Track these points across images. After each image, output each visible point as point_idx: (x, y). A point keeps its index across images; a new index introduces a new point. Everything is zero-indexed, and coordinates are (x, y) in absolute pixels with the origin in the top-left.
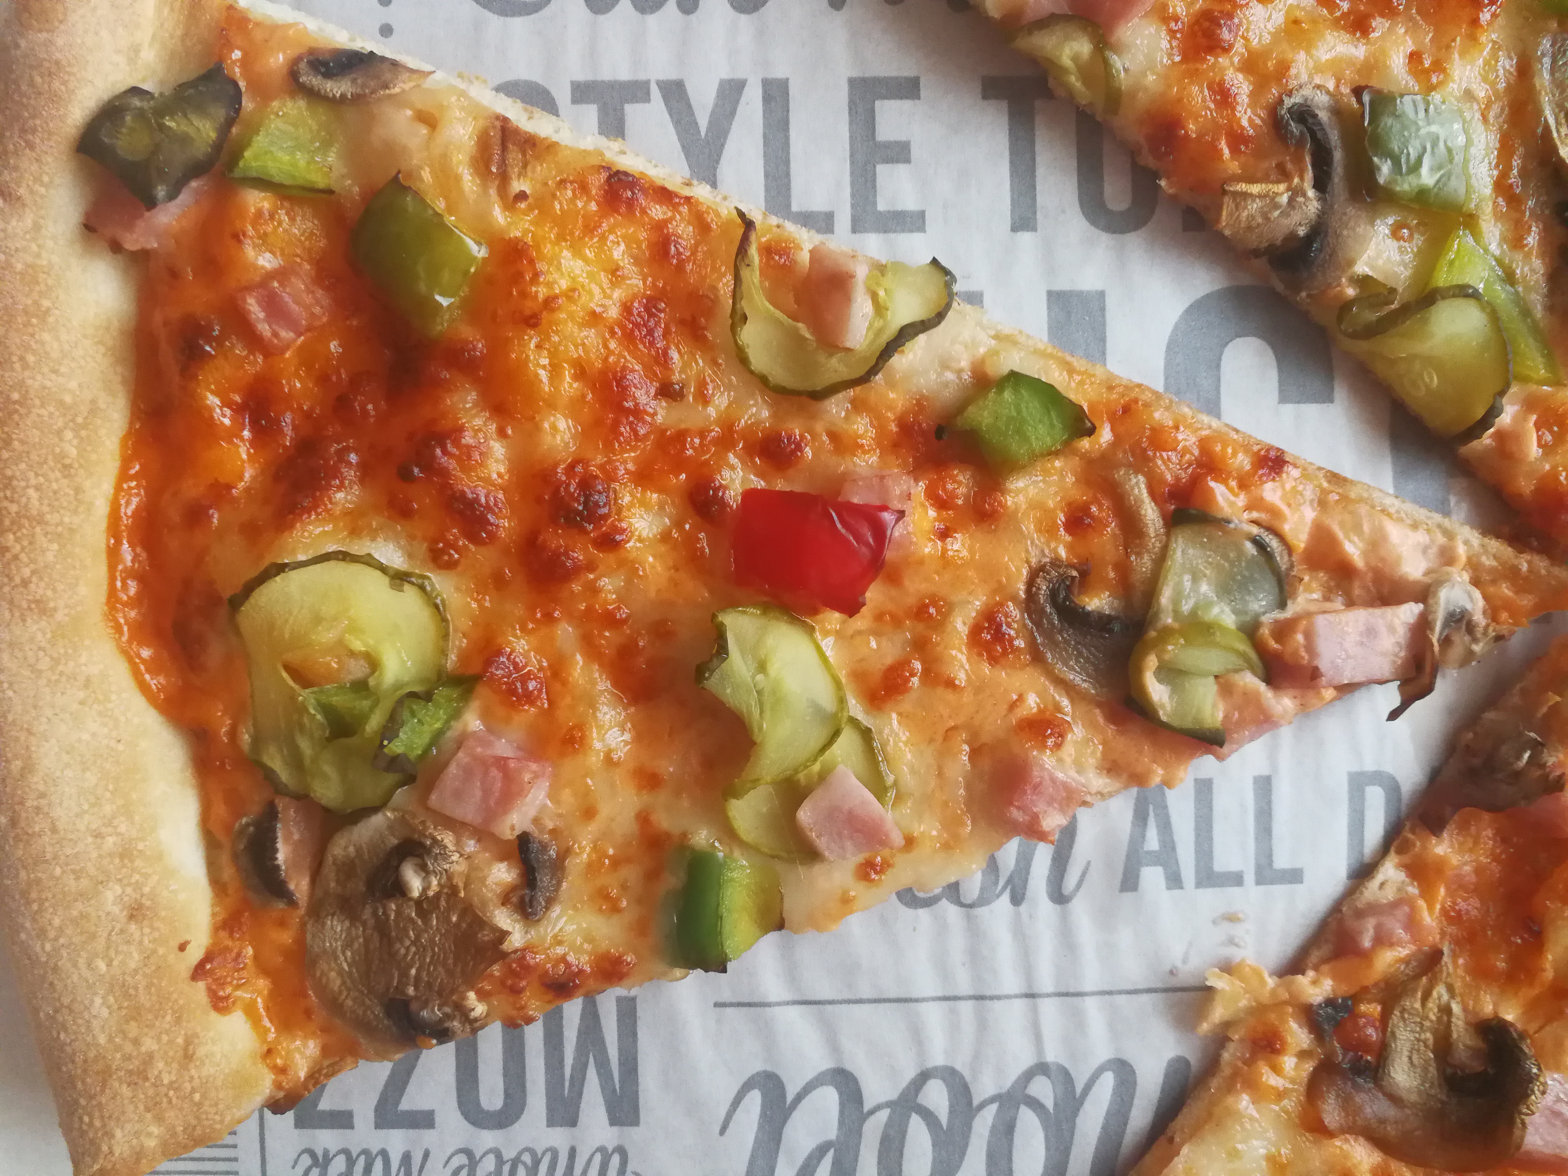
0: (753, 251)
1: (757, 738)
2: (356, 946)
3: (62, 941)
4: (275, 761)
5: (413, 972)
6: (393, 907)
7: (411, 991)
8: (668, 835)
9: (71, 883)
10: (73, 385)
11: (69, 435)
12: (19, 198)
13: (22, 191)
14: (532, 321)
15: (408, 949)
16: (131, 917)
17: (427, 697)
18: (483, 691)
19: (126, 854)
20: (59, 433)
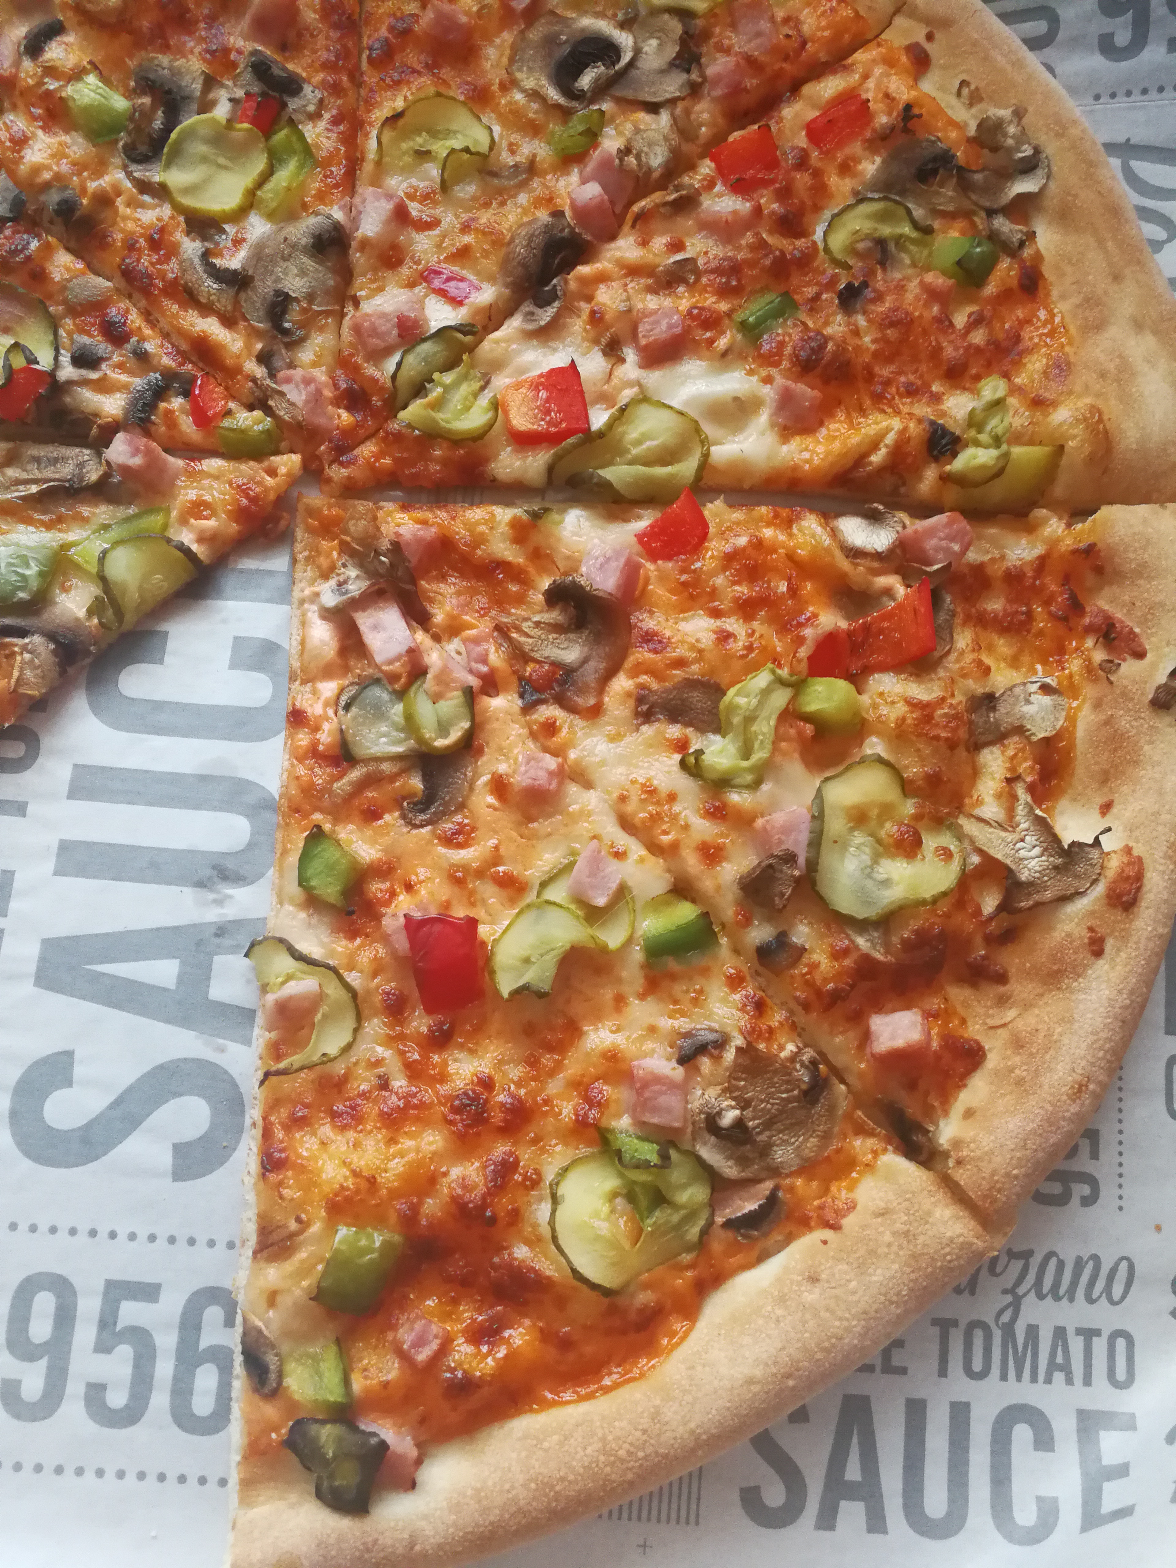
0: (282, 1065)
1: (568, 946)
2: (785, 1137)
3: (847, 1315)
4: (693, 1232)
5: (784, 1096)
6: (751, 1123)
7: (796, 1092)
8: (646, 977)
9: (812, 1324)
10: (514, 1455)
11: (546, 1445)
12: (411, 1536)
13: (406, 1536)
14: (372, 1181)
15: (773, 1104)
16: (818, 1280)
17: (619, 1153)
18: (604, 1123)
19: (782, 1300)
20: (546, 1451)
